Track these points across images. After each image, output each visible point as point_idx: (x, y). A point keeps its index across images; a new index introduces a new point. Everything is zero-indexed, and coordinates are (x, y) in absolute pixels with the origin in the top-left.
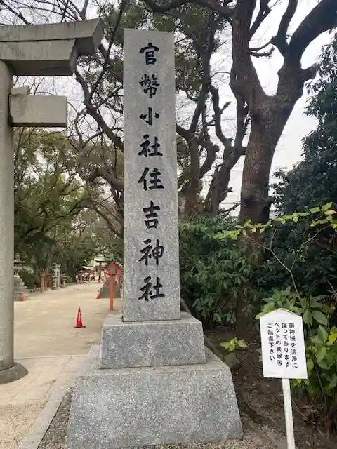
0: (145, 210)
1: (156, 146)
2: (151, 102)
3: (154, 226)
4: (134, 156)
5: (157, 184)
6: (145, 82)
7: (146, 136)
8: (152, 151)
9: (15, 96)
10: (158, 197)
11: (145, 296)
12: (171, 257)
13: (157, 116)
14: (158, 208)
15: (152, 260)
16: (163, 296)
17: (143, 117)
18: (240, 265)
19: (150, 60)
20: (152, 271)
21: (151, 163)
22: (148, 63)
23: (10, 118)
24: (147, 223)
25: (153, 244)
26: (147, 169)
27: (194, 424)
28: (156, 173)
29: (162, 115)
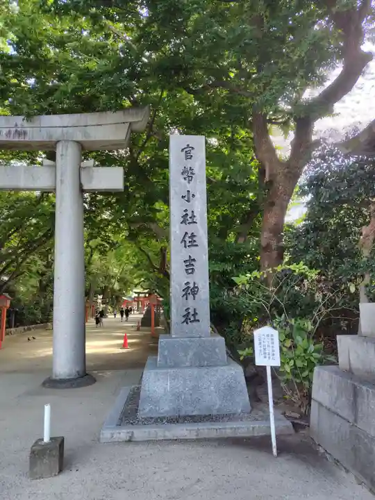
0: (185, 261)
1: (193, 216)
2: (189, 186)
3: (192, 273)
4: (178, 224)
5: (193, 243)
6: (184, 172)
7: (185, 211)
8: (190, 220)
9: (84, 168)
10: (194, 253)
11: (186, 321)
12: (204, 294)
13: (193, 195)
14: (194, 260)
15: (190, 297)
16: (198, 321)
17: (183, 197)
19: (188, 156)
20: (191, 303)
21: (189, 229)
22: (187, 159)
23: (81, 185)
24: (187, 271)
25: (191, 286)
26: (186, 234)
28: (193, 236)
29: (196, 195)
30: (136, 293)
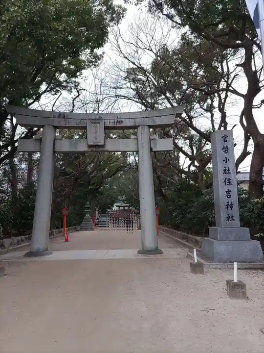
0: (226, 192)
1: (229, 170)
2: (226, 155)
3: (230, 197)
4: (222, 174)
5: (230, 183)
6: (224, 148)
7: (225, 167)
8: (227, 172)
9: (152, 139)
10: (230, 188)
11: (228, 220)
12: (236, 207)
13: (229, 160)
14: (230, 191)
15: (230, 209)
16: (234, 220)
17: (224, 161)
18: (253, 210)
19: (225, 141)
20: (230, 212)
21: (227, 176)
22: (224, 142)
23: (151, 149)
24: (227, 196)
25: (230, 203)
26: (226, 178)
27: (249, 256)
28: (229, 179)
29: (230, 160)
30: (117, 206)
